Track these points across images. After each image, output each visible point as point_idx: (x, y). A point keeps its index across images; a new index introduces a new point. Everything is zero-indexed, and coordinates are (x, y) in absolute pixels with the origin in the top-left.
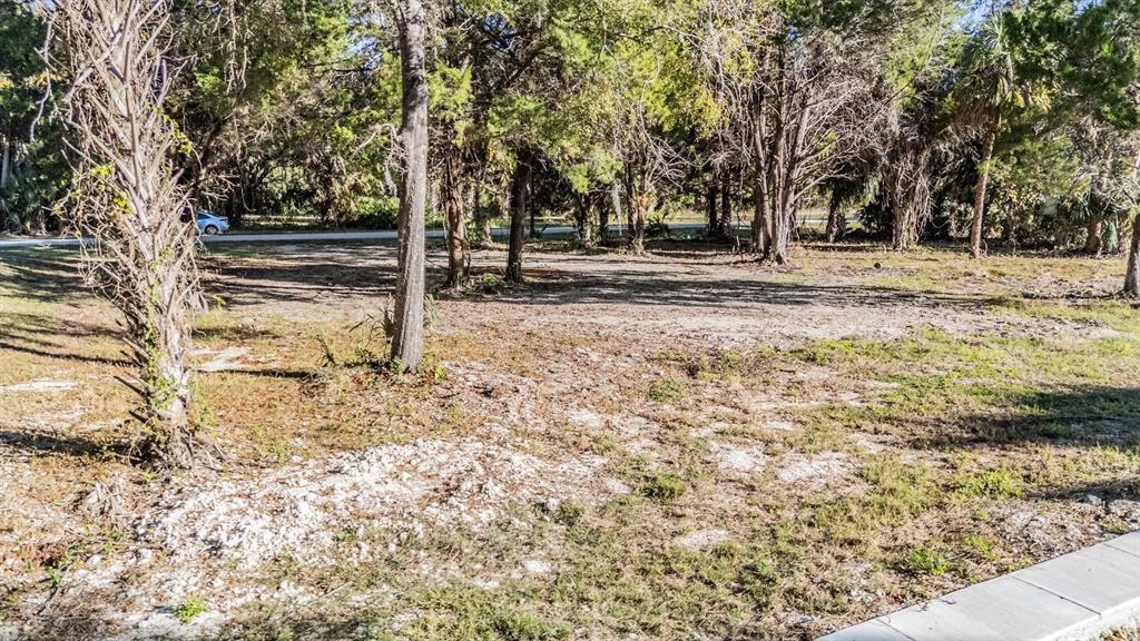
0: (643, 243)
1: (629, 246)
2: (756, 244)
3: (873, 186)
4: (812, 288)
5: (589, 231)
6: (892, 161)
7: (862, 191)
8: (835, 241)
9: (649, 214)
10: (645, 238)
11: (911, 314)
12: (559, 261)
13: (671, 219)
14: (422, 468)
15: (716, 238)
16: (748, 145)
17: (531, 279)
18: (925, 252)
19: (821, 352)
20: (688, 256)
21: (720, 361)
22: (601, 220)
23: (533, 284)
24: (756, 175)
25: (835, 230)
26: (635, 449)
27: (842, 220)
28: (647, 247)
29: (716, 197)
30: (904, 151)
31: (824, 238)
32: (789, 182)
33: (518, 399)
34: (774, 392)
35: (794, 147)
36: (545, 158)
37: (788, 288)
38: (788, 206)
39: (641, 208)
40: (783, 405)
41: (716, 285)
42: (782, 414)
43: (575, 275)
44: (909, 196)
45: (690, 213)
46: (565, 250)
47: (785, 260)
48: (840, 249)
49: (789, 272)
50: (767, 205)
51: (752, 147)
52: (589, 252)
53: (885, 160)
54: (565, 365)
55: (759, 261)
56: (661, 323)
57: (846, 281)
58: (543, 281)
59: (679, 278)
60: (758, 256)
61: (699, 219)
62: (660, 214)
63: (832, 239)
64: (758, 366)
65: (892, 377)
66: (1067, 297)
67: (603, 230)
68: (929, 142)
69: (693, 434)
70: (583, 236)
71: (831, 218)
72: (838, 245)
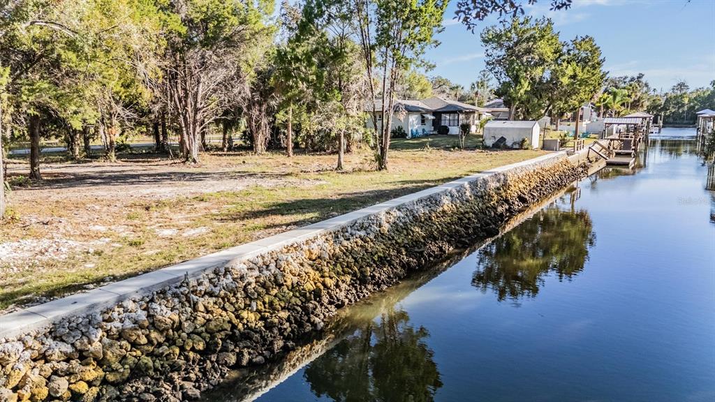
0: (115, 155)
1: (106, 158)
2: (183, 153)
3: (243, 123)
4: (208, 174)
5: (77, 149)
6: (249, 111)
7: (238, 125)
8: (228, 151)
9: (117, 138)
10: (116, 152)
11: (251, 181)
12: (60, 168)
13: (131, 141)
14: (25, 249)
15: (161, 151)
16: (171, 101)
17: (45, 178)
18: (269, 154)
19: (206, 197)
20: (144, 162)
21: (160, 204)
22: (85, 142)
23: (48, 180)
24: (177, 117)
25: (227, 145)
26: (124, 235)
27: (230, 140)
28: (118, 157)
29: (158, 128)
30: (254, 105)
31: (222, 149)
32: (195, 121)
33: (63, 225)
34: (183, 213)
35: (196, 102)
36: (53, 110)
37: (197, 174)
38: (196, 133)
39: (111, 135)
40: (187, 216)
41: (159, 175)
42: (186, 219)
43: (74, 174)
44: (259, 127)
45: (144, 137)
46: (61, 161)
47: (197, 161)
48: (229, 155)
49: (199, 167)
50: (185, 132)
51: (173, 102)
52: (79, 162)
53: (245, 110)
54: (82, 211)
55: (184, 162)
56: (130, 193)
57: (227, 170)
58: (54, 178)
59: (139, 173)
60: (184, 160)
61: (150, 141)
62: (123, 138)
63: (226, 149)
64: (178, 204)
65: (234, 203)
66: (317, 171)
67: (87, 148)
68: (265, 101)
69: (148, 228)
70: (74, 152)
71: (224, 139)
72: (228, 153)
